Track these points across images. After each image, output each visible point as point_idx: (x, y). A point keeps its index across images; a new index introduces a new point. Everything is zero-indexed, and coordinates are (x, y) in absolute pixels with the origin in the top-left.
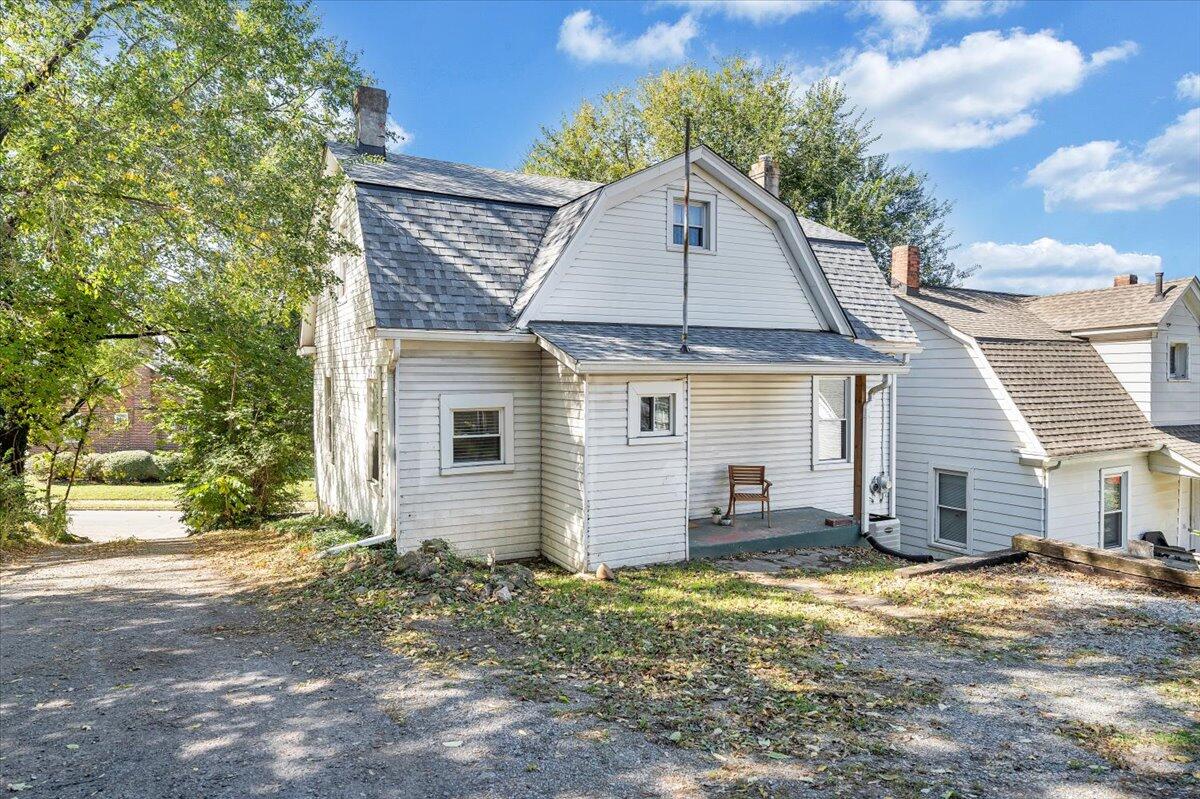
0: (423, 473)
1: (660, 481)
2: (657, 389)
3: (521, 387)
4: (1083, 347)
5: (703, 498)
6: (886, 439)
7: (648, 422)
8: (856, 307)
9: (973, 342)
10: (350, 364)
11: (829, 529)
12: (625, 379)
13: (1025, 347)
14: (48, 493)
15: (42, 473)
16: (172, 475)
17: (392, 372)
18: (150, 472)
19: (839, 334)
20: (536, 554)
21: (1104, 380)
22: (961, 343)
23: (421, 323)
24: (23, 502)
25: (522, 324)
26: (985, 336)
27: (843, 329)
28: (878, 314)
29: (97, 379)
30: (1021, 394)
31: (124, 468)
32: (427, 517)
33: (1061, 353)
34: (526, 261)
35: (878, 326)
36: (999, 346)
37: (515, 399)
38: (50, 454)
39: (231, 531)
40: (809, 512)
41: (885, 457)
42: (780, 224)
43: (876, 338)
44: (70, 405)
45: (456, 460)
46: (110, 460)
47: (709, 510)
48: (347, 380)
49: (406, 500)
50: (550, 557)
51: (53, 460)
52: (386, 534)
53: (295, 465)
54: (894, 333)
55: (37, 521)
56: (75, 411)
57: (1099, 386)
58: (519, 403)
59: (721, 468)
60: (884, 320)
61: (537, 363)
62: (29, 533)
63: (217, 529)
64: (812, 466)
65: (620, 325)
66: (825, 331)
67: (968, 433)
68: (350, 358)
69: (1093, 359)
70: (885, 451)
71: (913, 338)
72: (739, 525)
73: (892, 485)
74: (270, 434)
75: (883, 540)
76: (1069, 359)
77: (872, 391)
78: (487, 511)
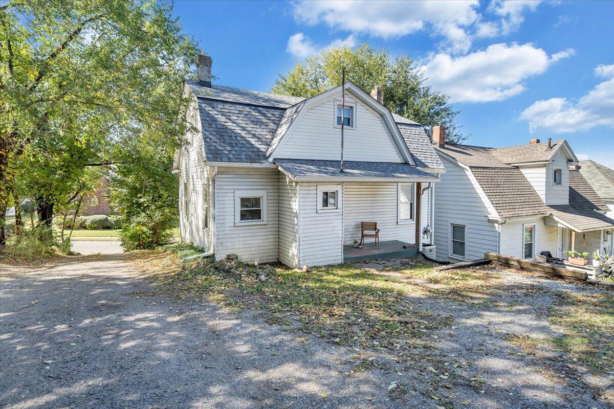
0: (227, 225)
1: (331, 229)
2: (330, 189)
3: (271, 187)
4: (516, 171)
5: (350, 236)
6: (430, 210)
7: (326, 203)
8: (417, 153)
9: (468, 169)
10: (195, 177)
11: (405, 250)
12: (315, 184)
13: (491, 171)
14: (63, 233)
15: (60, 225)
16: (117, 226)
17: (214, 181)
18: (107, 224)
19: (409, 164)
20: (277, 261)
21: (525, 185)
22: (463, 168)
23: (226, 159)
24: (51, 237)
25: (271, 160)
26: (473, 165)
27: (411, 162)
28: (427, 156)
29: (84, 183)
30: (489, 191)
31: (96, 222)
32: (228, 244)
33: (506, 173)
34: (273, 132)
35: (426, 161)
36: (479, 170)
37: (267, 192)
38: (63, 216)
39: (143, 250)
40: (396, 242)
41: (429, 218)
42: (384, 116)
43: (426, 166)
44: (72, 195)
45: (241, 219)
46: (89, 219)
47: (352, 242)
48: (194, 184)
49: (220, 237)
50: (283, 262)
51: (65, 219)
52: (211, 252)
53: (170, 222)
54: (433, 164)
55: (58, 246)
56: (74, 197)
57: (523, 188)
58: (269, 194)
59: (358, 223)
60: (429, 159)
61: (277, 177)
62: (54, 251)
63: (137, 249)
64: (397, 222)
65: (313, 160)
66: (403, 163)
67: (466, 208)
68: (194, 174)
69: (520, 176)
70: (429, 216)
71: (442, 167)
72: (365, 248)
73: (432, 231)
74: (160, 208)
75: (428, 255)
76: (510, 176)
77: (424, 189)
78: (255, 242)
